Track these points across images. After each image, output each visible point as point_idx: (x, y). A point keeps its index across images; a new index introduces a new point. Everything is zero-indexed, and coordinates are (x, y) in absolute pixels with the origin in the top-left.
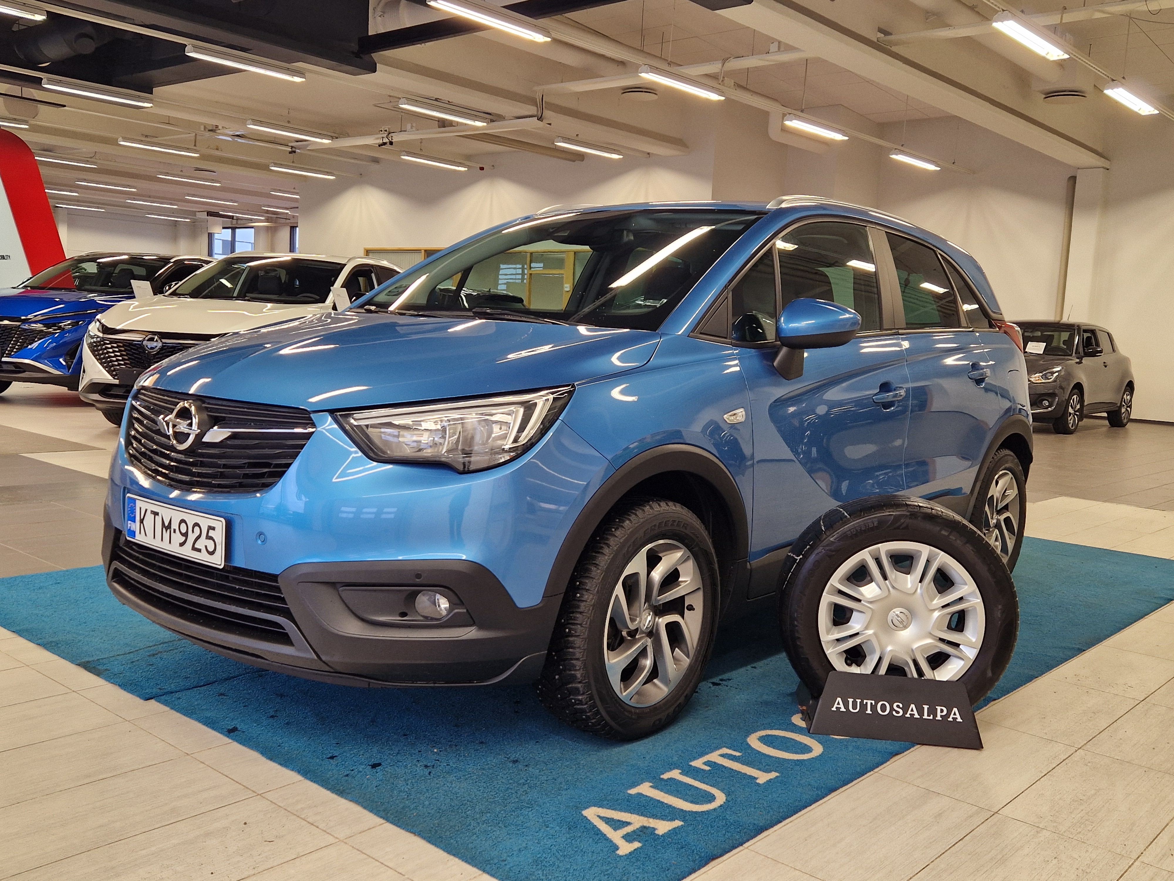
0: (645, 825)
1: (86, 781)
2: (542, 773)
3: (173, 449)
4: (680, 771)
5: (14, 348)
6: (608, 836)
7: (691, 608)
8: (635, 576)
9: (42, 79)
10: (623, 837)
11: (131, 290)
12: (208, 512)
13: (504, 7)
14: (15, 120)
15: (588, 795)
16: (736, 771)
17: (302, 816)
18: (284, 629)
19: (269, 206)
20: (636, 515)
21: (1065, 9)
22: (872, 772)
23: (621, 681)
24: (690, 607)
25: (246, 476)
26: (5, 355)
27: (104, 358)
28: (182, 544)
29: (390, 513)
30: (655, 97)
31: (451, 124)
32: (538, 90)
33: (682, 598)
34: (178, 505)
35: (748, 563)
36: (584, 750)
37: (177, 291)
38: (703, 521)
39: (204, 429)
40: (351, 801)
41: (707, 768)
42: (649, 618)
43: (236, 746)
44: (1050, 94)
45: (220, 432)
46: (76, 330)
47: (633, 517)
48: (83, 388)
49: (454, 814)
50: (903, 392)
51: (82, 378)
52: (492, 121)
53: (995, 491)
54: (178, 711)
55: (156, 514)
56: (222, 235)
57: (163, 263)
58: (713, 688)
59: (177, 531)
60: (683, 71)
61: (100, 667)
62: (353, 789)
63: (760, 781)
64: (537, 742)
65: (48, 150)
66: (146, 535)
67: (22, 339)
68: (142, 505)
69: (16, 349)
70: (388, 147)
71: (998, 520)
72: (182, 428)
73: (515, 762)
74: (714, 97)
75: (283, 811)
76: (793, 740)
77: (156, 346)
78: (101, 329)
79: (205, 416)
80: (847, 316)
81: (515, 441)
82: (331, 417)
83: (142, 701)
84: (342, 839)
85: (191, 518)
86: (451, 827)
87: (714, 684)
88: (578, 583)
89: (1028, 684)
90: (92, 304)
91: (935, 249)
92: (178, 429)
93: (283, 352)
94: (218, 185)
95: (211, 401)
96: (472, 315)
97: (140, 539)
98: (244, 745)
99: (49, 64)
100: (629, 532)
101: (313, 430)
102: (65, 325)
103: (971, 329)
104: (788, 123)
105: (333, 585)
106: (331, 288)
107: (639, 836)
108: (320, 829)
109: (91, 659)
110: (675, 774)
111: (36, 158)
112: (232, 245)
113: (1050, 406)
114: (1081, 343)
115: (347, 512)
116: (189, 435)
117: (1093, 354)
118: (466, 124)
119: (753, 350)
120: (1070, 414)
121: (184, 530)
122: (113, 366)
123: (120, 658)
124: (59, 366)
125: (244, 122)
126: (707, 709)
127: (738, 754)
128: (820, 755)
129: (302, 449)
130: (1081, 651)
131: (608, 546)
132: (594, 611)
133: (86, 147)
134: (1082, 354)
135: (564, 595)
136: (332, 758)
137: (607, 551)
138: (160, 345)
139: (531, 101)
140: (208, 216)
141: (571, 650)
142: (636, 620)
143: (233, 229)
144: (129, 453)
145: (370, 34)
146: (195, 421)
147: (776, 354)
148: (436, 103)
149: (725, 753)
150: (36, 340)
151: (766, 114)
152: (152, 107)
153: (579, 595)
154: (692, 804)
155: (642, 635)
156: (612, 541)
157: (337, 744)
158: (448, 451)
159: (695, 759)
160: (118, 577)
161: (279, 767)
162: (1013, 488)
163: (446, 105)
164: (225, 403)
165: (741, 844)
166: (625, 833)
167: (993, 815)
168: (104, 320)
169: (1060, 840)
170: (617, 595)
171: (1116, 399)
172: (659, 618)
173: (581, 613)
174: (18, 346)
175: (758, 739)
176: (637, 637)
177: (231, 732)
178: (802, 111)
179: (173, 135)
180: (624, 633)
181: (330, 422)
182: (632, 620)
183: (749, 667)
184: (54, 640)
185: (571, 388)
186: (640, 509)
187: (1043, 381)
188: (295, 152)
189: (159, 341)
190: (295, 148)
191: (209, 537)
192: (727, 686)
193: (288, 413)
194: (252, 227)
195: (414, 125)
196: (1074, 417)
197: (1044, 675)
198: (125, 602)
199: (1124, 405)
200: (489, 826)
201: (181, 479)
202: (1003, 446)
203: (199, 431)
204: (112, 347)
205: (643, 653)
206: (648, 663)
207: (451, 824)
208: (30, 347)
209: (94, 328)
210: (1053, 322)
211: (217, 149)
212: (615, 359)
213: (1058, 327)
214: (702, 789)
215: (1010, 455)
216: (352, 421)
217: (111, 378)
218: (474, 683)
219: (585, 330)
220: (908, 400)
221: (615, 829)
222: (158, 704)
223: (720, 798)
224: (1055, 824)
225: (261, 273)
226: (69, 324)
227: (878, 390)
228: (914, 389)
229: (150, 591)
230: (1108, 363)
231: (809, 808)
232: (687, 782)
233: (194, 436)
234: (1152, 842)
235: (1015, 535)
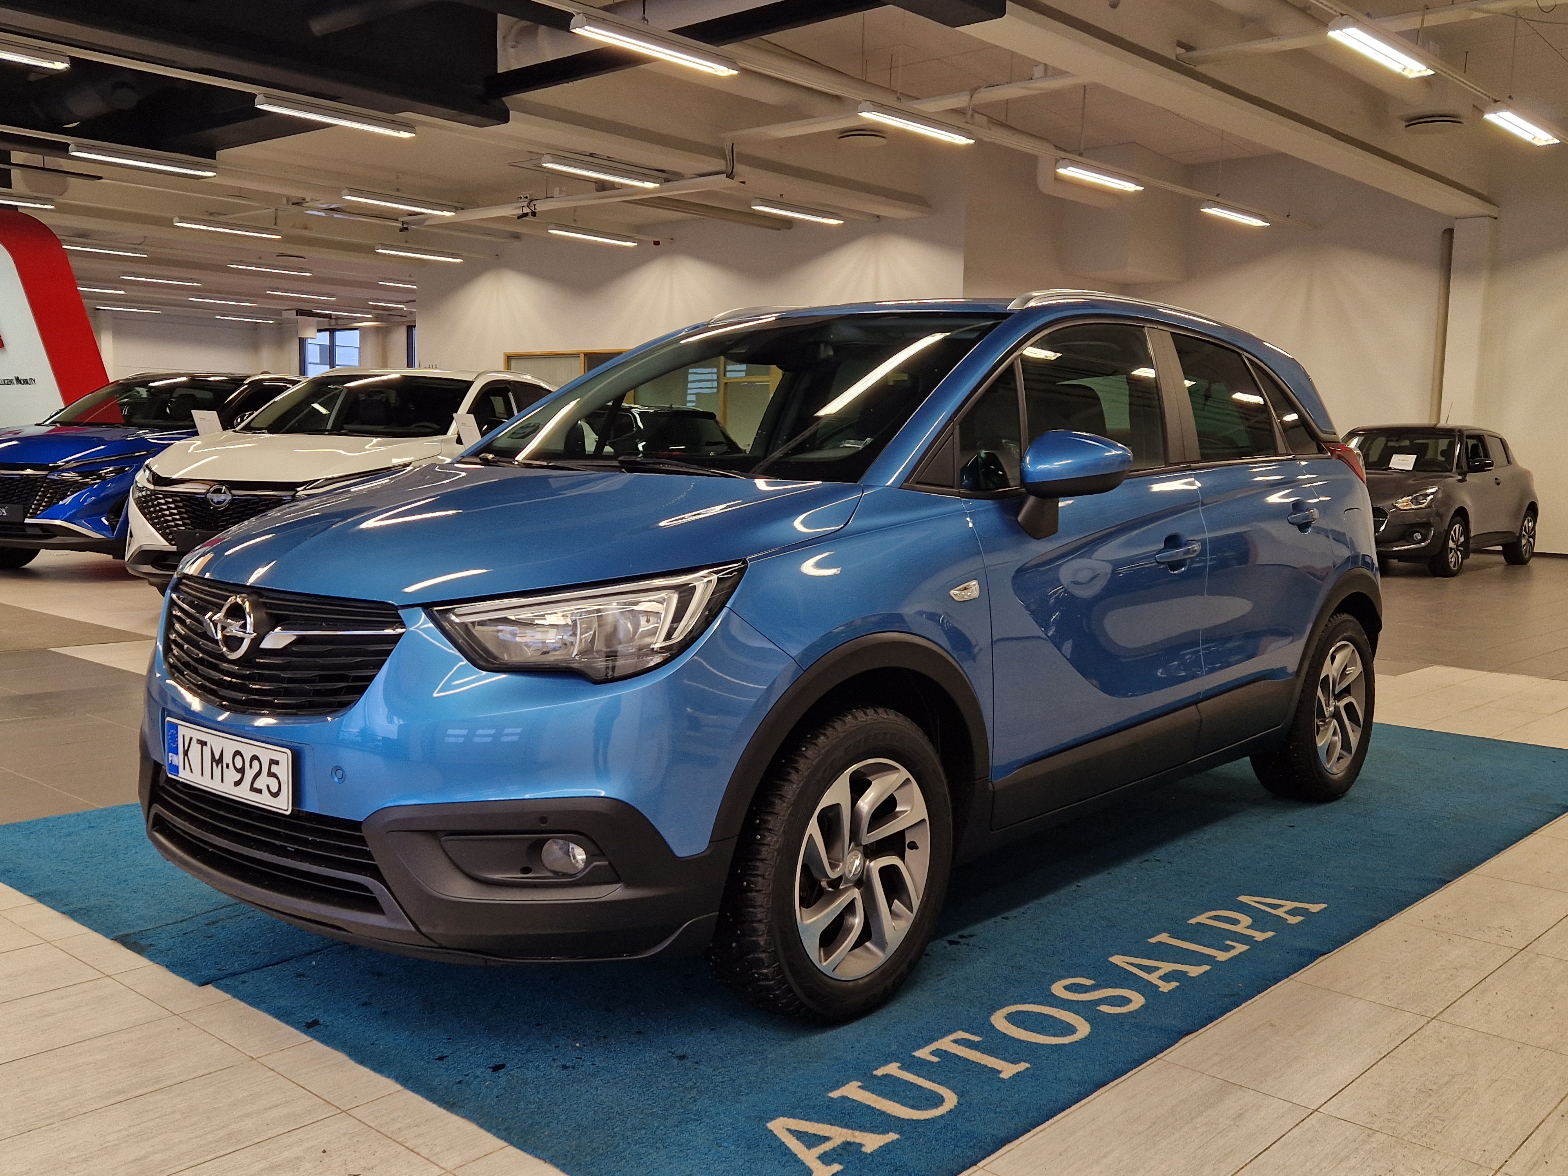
0: (848, 1140)
1: (119, 1099)
2: (716, 1073)
3: (223, 658)
4: (899, 1065)
5: (40, 505)
6: (799, 1156)
7: (913, 846)
8: (835, 808)
9: (69, 145)
10: (819, 1158)
11: (192, 423)
12: (269, 740)
13: (673, 31)
14: (36, 199)
15: (776, 1101)
16: (973, 1062)
17: (399, 1140)
18: (372, 893)
19: (378, 299)
20: (834, 728)
21: (1427, 9)
22: (1154, 1059)
23: (821, 945)
24: (912, 844)
25: (318, 693)
26: (29, 515)
27: (156, 518)
28: (237, 783)
29: (511, 735)
30: (883, 142)
31: (612, 186)
32: (727, 138)
33: (901, 834)
34: (230, 731)
35: (990, 784)
36: (773, 1039)
37: (252, 425)
38: (927, 732)
39: (262, 632)
40: (463, 1117)
41: (935, 1059)
42: (857, 862)
43: (317, 1045)
44: (1414, 121)
45: (283, 636)
46: (121, 479)
47: (829, 731)
48: (132, 555)
49: (597, 1131)
50: (1196, 547)
51: (129, 545)
52: (667, 180)
53: (1330, 670)
54: (242, 1000)
55: (203, 743)
56: (317, 340)
57: (234, 386)
58: (950, 948)
59: (231, 765)
60: (915, 106)
61: (143, 942)
62: (466, 1102)
63: (1005, 1075)
64: (712, 1030)
65: (83, 236)
66: (192, 771)
67: (51, 493)
68: (185, 731)
69: (43, 506)
70: (530, 218)
71: (1337, 708)
72: (234, 631)
73: (682, 1058)
74: (960, 140)
75: (375, 1133)
76: (1052, 1017)
77: (225, 500)
78: (151, 479)
79: (263, 614)
80: (1114, 452)
81: (668, 636)
82: (425, 613)
83: (197, 987)
84: (449, 1169)
85: (248, 749)
86: (594, 1149)
87: (951, 942)
88: (758, 821)
89: (1370, 931)
90: (142, 443)
91: (1241, 352)
92: (228, 632)
93: (364, 526)
94: (308, 274)
95: (271, 595)
96: (618, 465)
97: (184, 776)
98: (327, 1044)
99: (76, 124)
100: (823, 751)
101: (403, 630)
102: (106, 473)
103: (1291, 457)
104: (1061, 171)
105: (433, 834)
106: (454, 415)
107: (840, 1155)
108: (422, 1156)
109: (131, 931)
110: (893, 1069)
111: (64, 247)
112: (330, 354)
113: (1423, 540)
114: (1464, 455)
115: (456, 734)
116: (242, 639)
117: (1481, 468)
118: (632, 186)
119: (990, 502)
120: (1451, 549)
121: (239, 765)
122: (169, 527)
123: (168, 928)
124: (98, 527)
125: (338, 192)
126: (939, 977)
127: (977, 1039)
128: (1086, 1038)
129: (388, 656)
130: (1444, 882)
131: (797, 771)
132: (779, 858)
133: (135, 231)
134: (1465, 468)
135: (739, 839)
136: (441, 1058)
137: (796, 778)
138: (230, 498)
139: (717, 152)
140: (297, 315)
141: (751, 910)
142: (838, 866)
143: (332, 332)
144: (169, 663)
145: (499, 71)
146: (250, 620)
147: (1021, 505)
148: (590, 160)
149: (960, 1037)
150: (69, 493)
151: (1032, 159)
152: (215, 176)
153: (759, 837)
154: (912, 1110)
155: (848, 885)
156: (802, 765)
157: (449, 1039)
158: (581, 653)
159: (919, 1047)
160: (159, 824)
161: (372, 1073)
162: (1355, 664)
163: (603, 162)
164: (287, 597)
165: (974, 1163)
166: (822, 1152)
167: (1311, 1114)
168: (156, 466)
169: (1399, 1146)
170: (811, 835)
171: (1514, 527)
172: (870, 862)
173: (762, 860)
174: (46, 502)
175: (1006, 1018)
176: (841, 887)
177: (310, 1027)
178: (1080, 155)
179: (245, 212)
180: (824, 884)
181: (425, 620)
182: (833, 866)
183: (999, 918)
184: (83, 906)
185: (742, 564)
186: (840, 720)
187: (1413, 507)
188: (407, 229)
189: (228, 493)
190: (407, 223)
191: (271, 774)
192: (968, 945)
193: (369, 608)
194: (356, 329)
195: (564, 189)
196: (1457, 554)
197: (1393, 917)
198: (169, 857)
199: (1524, 535)
200: (642, 1147)
201: (235, 697)
202: (1340, 609)
203: (255, 634)
204: (167, 503)
205: (850, 908)
206: (857, 921)
207: (595, 1145)
208: (61, 503)
209: (142, 478)
210: (1427, 426)
211: (306, 228)
212: (798, 524)
213: (1433, 432)
214: (927, 1089)
215: (1348, 621)
216: (453, 618)
217: (165, 543)
218: (623, 956)
219: (764, 484)
220: (1205, 555)
221: (809, 1147)
222: (217, 990)
223: (951, 1100)
224: (1394, 1125)
225: (362, 397)
226: (111, 472)
227: (1162, 546)
228: (1212, 541)
229: (200, 844)
230: (1501, 480)
231: (1068, 1111)
232: (908, 1080)
233: (250, 640)
234: (1521, 1145)
235: (1360, 727)
